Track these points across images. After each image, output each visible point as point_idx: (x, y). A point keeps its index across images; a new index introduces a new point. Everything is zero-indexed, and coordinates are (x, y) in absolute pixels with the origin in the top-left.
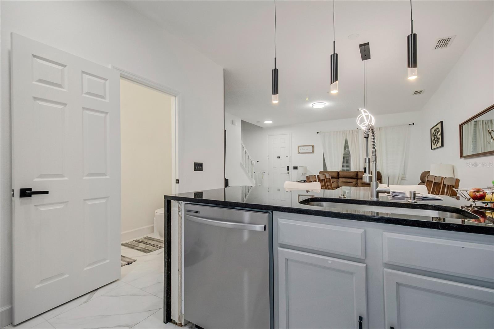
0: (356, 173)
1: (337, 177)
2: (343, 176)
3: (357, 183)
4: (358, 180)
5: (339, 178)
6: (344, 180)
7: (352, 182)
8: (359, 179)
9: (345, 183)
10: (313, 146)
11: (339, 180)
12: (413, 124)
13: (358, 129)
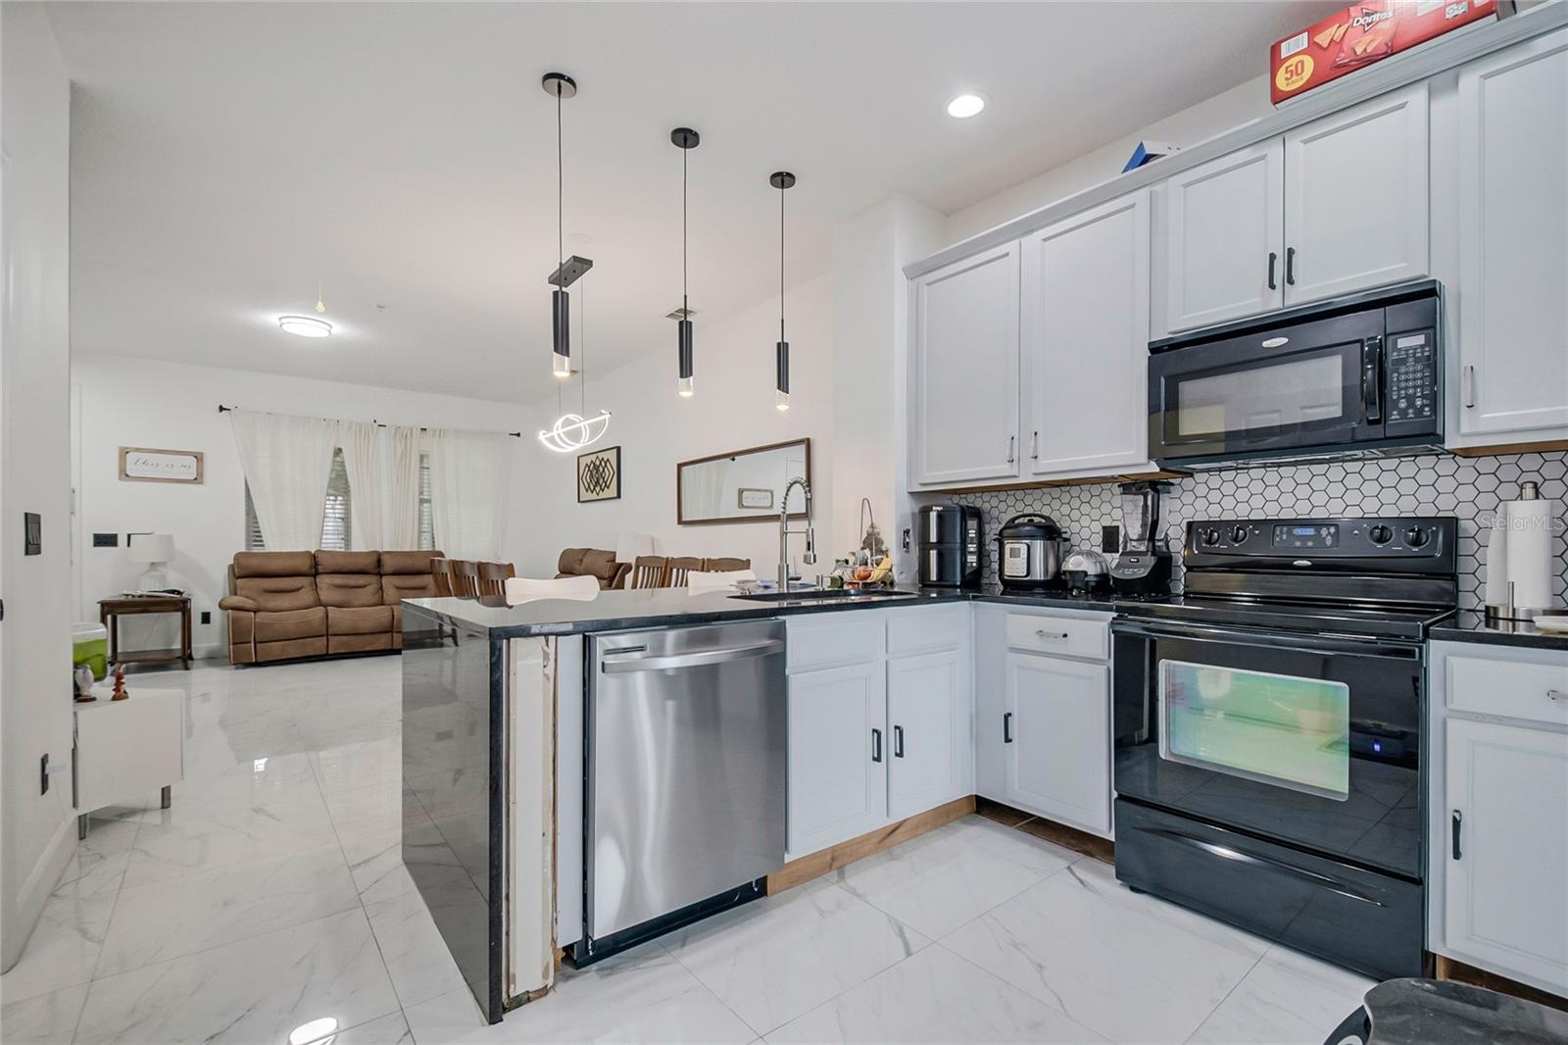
0: (375, 558)
1: (309, 572)
2: (331, 569)
3: (381, 588)
4: (384, 578)
5: (316, 574)
6: (339, 580)
7: (365, 586)
8: (386, 575)
9: (342, 590)
10: (199, 457)
11: (317, 580)
12: (518, 435)
13: (379, 423)
